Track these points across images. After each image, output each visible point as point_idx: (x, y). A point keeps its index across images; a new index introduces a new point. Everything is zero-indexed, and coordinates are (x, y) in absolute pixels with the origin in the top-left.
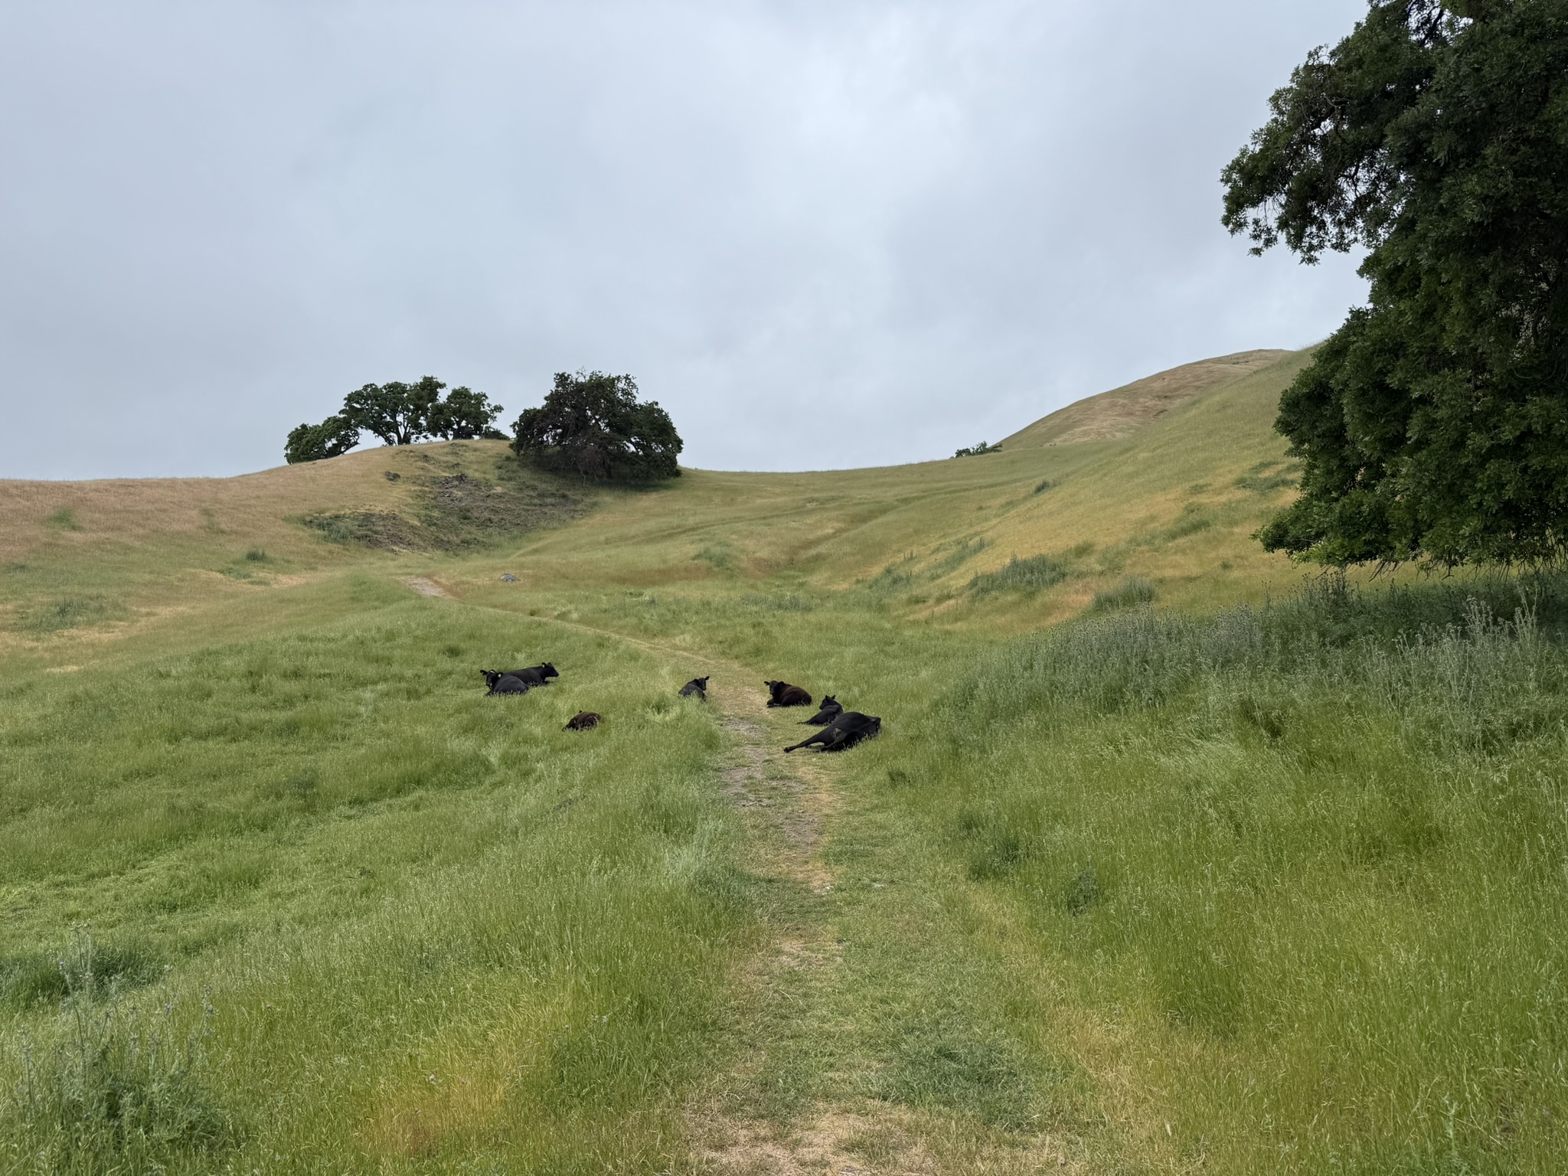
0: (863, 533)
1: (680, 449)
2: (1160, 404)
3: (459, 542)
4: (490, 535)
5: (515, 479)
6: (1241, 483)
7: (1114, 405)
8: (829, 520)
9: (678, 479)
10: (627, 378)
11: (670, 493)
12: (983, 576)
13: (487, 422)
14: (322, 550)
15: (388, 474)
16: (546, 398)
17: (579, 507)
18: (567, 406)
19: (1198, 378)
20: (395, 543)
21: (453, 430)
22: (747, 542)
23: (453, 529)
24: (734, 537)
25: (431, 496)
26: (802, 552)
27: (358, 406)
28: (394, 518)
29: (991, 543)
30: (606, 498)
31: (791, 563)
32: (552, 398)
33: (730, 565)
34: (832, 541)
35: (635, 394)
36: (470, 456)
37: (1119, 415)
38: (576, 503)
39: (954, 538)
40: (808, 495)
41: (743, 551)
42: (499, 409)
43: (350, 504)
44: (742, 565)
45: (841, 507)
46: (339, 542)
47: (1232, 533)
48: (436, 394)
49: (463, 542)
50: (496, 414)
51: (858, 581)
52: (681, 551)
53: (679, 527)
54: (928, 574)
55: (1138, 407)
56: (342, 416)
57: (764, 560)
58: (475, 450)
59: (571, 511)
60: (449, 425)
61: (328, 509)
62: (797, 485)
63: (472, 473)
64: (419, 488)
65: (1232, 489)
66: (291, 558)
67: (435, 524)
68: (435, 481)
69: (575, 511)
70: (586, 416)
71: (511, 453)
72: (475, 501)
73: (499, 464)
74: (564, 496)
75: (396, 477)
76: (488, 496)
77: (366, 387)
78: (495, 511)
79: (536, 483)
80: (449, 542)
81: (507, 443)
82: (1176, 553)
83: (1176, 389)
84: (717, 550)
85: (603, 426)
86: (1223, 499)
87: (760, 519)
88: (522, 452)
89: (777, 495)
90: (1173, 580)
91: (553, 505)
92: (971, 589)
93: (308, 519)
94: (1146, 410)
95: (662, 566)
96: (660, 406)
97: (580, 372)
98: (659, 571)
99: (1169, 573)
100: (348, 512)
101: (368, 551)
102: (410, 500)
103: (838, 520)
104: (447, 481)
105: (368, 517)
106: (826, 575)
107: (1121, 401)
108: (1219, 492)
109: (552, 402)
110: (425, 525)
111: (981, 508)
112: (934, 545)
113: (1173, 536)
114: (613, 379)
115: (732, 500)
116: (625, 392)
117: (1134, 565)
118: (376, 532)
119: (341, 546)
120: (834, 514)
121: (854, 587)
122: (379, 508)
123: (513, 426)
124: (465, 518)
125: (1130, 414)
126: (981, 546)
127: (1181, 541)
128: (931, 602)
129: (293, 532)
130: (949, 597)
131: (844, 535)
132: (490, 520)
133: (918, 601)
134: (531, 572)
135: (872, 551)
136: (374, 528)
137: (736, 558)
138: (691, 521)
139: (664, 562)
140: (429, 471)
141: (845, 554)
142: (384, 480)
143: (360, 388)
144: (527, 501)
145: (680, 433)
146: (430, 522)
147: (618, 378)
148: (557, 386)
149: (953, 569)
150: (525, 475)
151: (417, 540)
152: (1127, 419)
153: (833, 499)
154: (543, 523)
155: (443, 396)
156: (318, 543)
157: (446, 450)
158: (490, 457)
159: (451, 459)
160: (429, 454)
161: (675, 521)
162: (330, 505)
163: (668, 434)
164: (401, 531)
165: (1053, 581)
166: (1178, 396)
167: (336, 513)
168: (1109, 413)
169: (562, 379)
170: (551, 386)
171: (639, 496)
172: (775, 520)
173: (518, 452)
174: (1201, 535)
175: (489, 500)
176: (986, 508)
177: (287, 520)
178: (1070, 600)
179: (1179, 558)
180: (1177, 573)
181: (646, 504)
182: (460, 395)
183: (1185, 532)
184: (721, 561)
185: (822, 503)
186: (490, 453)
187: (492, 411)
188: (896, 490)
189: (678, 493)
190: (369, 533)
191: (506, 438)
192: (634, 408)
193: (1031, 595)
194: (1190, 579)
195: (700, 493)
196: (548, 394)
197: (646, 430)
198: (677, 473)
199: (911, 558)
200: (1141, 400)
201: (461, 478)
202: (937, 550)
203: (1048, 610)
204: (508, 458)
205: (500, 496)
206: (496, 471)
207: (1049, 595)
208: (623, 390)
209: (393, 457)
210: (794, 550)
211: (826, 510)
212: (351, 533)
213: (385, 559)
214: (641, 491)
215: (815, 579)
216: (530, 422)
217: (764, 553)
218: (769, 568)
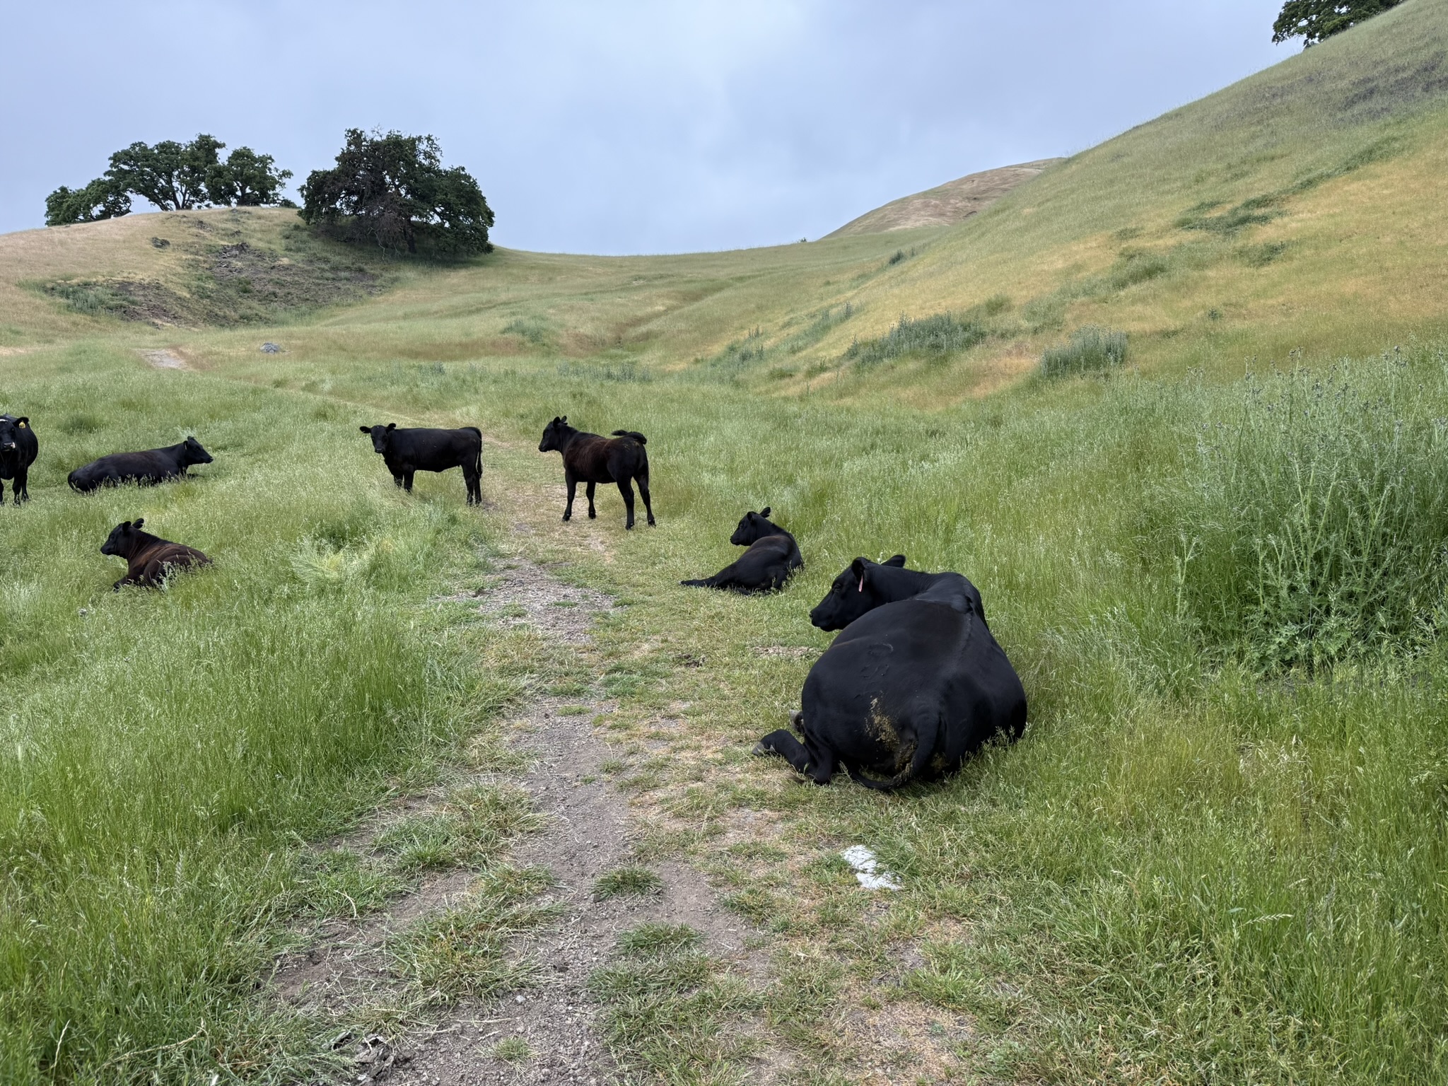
0: (699, 309)
1: (491, 223)
2: (970, 205)
3: (237, 317)
4: (274, 311)
5: (304, 250)
6: (1184, 224)
7: (926, 205)
8: (659, 297)
9: (489, 255)
10: (429, 139)
11: (481, 270)
12: (865, 344)
13: (274, 189)
14: (63, 321)
15: (155, 240)
16: (337, 159)
17: (378, 282)
18: (362, 169)
19: (1005, 181)
20: (157, 316)
21: (236, 197)
22: (567, 317)
23: (229, 302)
24: (551, 311)
25: (206, 265)
26: (631, 330)
27: (126, 167)
28: (158, 288)
29: (859, 310)
30: (409, 273)
31: (618, 342)
32: (344, 159)
33: (546, 341)
34: (663, 318)
35: (439, 157)
36: (253, 224)
37: (931, 216)
38: (374, 277)
39: (805, 312)
40: (633, 273)
41: (562, 326)
42: (287, 174)
43: (105, 271)
44: (561, 341)
45: (671, 284)
46: (85, 312)
47: (1205, 278)
48: (215, 156)
49: (242, 317)
50: (285, 180)
51: (697, 361)
52: (487, 325)
53: (489, 302)
54: (786, 348)
55: (949, 208)
56: (107, 178)
57: (587, 336)
58: (260, 218)
59: (368, 286)
60: (232, 192)
61: (76, 276)
62: (621, 267)
63: (253, 243)
64: (192, 257)
65: (1175, 231)
66: (22, 328)
67: (209, 297)
68: (210, 250)
69: (373, 286)
70: (384, 183)
71: (300, 221)
72: (257, 272)
73: (287, 233)
74: (361, 270)
75: (164, 244)
76: (273, 268)
77: (134, 145)
78: (281, 284)
79: (328, 255)
80: (225, 317)
81: (296, 211)
82: (1133, 303)
83: (985, 192)
84: (530, 324)
85: (403, 192)
86: (1170, 241)
87: (581, 294)
88: (312, 221)
89: (599, 274)
90: (1143, 335)
91: (348, 279)
92: (851, 358)
93: (49, 285)
94: (957, 211)
95: (464, 340)
96: (467, 171)
97: (375, 132)
98: (460, 344)
99: (1134, 327)
100: (101, 279)
101: (123, 324)
102: (180, 270)
103: (668, 296)
104: (225, 249)
105: (125, 286)
106: (660, 354)
107: (933, 202)
108: (1160, 233)
109: (344, 163)
110: (196, 297)
111: (828, 283)
112: (781, 321)
113: (1122, 284)
114: (414, 141)
115: (550, 279)
116: (428, 156)
117: (1077, 319)
118: (133, 303)
119: (89, 318)
120: (664, 290)
121: (693, 367)
122: (140, 276)
123: (302, 189)
124: (245, 291)
125: (942, 215)
126: (848, 314)
127: (1134, 289)
128: (799, 376)
129: (28, 300)
130: (823, 369)
131: (676, 312)
132: (275, 294)
133: (783, 375)
134: (299, 342)
135: (710, 328)
136: (131, 298)
137: (554, 332)
138: (503, 297)
139: (467, 335)
140: (204, 238)
141: (680, 331)
142: (149, 246)
143: (127, 147)
144: (317, 274)
145: (490, 204)
146: (202, 294)
147: (420, 139)
148: (349, 144)
149: (817, 340)
150: (317, 246)
151: (185, 314)
152: (939, 220)
153: (661, 277)
154: (336, 299)
155: (223, 157)
156: (59, 313)
157: (225, 217)
158: (277, 225)
159: (231, 226)
160: (205, 220)
161: (485, 297)
162: (80, 271)
163: (477, 204)
164: (165, 302)
165: (968, 344)
166: (986, 198)
167: (84, 279)
168: (922, 213)
169: (355, 137)
170: (341, 144)
171: (446, 272)
172: (599, 295)
173: (308, 220)
174: (1159, 281)
175: (273, 272)
176: (834, 283)
177: (21, 285)
178: (1001, 364)
179: (1139, 308)
180: (1147, 327)
181: (455, 281)
182: (242, 156)
183: (1136, 278)
184: (535, 336)
185: (650, 280)
186: (276, 221)
187: (280, 176)
188: (727, 271)
189: (491, 270)
190: (125, 303)
191: (294, 207)
192: (438, 173)
193: (944, 360)
194: (1167, 335)
195: (515, 271)
196: (338, 154)
197: (452, 198)
198: (489, 248)
199: (757, 335)
200: (952, 201)
201: (242, 248)
202: (788, 325)
203: (972, 378)
204: (297, 227)
205: (286, 268)
206: (283, 241)
207: (971, 359)
208: (425, 153)
209: (163, 222)
210: (622, 327)
211: (655, 287)
212: (102, 302)
213: (144, 333)
214: (448, 267)
215: (646, 358)
216: (319, 187)
217: (587, 329)
218: (594, 345)
